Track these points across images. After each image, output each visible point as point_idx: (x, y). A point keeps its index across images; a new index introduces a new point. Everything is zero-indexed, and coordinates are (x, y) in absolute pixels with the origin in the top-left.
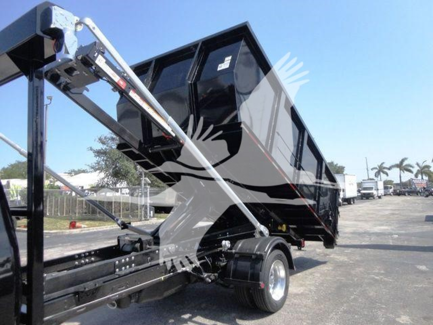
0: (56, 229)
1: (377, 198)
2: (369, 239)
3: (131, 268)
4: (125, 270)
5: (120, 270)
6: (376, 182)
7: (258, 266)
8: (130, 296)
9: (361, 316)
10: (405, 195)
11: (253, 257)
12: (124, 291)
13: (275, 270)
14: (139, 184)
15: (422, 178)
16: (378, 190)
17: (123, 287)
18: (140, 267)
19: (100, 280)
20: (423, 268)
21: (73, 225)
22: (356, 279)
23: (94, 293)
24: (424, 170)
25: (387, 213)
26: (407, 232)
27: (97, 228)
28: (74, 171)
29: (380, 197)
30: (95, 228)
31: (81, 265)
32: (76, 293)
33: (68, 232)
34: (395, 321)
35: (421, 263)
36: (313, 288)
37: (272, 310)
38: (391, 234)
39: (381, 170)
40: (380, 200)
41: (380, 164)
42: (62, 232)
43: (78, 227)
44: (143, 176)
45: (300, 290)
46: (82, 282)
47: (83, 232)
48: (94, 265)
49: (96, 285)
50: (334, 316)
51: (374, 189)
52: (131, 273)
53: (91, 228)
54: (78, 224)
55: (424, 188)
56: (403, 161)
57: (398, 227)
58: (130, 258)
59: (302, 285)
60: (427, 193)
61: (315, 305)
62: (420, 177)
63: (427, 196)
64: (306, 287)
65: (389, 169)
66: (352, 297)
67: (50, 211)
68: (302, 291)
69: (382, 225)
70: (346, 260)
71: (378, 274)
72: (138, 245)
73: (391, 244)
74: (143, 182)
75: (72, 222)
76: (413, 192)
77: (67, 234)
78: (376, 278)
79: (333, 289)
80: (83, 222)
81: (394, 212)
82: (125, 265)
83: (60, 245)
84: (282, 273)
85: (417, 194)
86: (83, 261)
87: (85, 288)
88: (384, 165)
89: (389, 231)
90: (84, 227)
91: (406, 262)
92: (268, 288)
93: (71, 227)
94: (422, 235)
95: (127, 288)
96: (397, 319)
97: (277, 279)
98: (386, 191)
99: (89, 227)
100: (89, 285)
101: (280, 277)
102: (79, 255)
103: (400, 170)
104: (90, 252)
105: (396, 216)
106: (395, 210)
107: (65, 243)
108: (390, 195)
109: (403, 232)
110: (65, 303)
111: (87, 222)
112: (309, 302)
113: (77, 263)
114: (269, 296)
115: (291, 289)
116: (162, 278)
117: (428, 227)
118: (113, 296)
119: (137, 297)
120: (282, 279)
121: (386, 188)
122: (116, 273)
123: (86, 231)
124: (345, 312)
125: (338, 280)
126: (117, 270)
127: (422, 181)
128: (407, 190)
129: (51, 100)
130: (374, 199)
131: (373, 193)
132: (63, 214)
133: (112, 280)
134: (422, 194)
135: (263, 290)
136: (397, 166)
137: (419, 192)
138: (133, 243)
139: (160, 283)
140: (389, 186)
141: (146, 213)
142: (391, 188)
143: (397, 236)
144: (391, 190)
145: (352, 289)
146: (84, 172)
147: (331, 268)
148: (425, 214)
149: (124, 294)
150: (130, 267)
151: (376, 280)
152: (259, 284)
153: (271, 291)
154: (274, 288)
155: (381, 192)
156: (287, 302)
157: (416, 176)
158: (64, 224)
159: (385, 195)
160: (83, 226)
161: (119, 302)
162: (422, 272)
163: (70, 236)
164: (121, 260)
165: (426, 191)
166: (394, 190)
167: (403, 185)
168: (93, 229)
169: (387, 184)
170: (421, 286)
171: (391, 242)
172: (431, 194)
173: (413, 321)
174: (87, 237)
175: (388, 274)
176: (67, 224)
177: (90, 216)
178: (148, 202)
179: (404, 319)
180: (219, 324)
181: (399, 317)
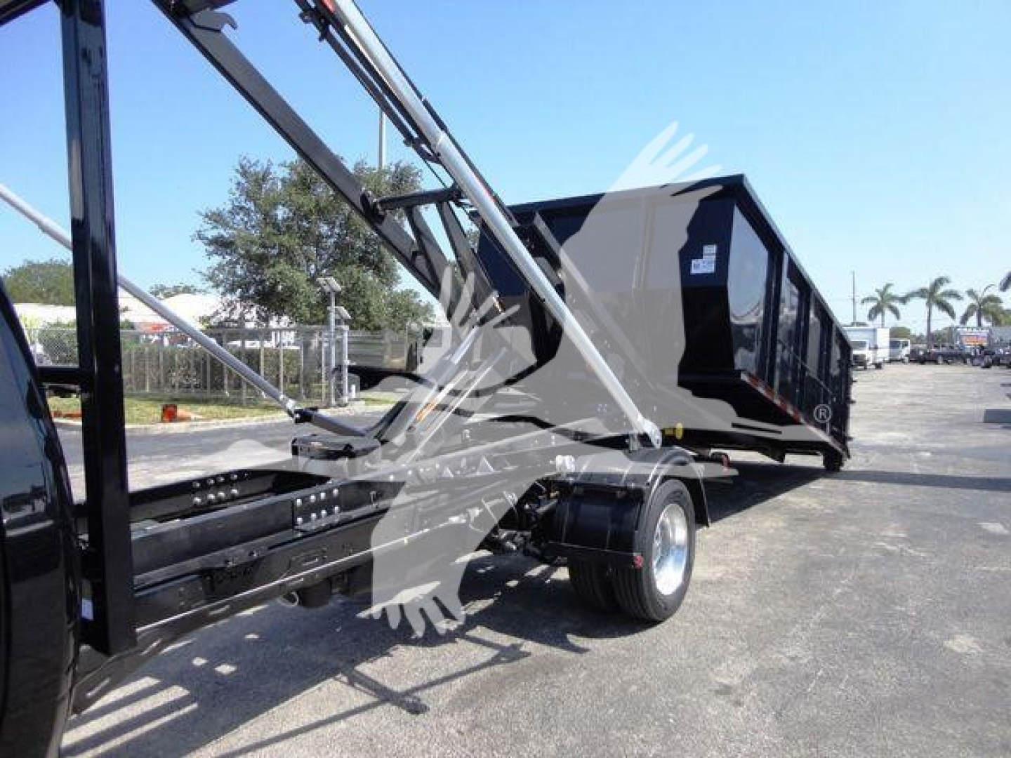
0: (131, 421)
1: (874, 367)
2: (864, 460)
3: (331, 517)
4: (319, 520)
5: (307, 519)
6: (874, 330)
7: (630, 516)
8: (329, 581)
9: (863, 635)
10: (935, 362)
12: (316, 569)
13: (664, 528)
14: (325, 321)
15: (980, 324)
16: (876, 348)
17: (314, 558)
18: (354, 514)
19: (261, 544)
20: (995, 527)
21: (169, 415)
22: (842, 550)
23: (248, 573)
24: (985, 306)
25: (897, 401)
26: (952, 445)
27: (226, 420)
29: (878, 366)
30: (221, 421)
31: (208, 507)
32: (204, 573)
33: (158, 428)
34: (941, 648)
35: (991, 517)
36: (744, 568)
37: (655, 617)
38: (913, 450)
39: (884, 302)
40: (879, 372)
41: (881, 288)
42: (146, 429)
43: (183, 419)
44: (333, 302)
45: (717, 572)
46: (218, 546)
47: (196, 429)
49: (252, 553)
50: (800, 633)
51: (867, 346)
52: (331, 527)
53: (214, 421)
54: (182, 411)
55: (982, 348)
56: (937, 283)
57: (927, 435)
58: (329, 492)
59: (718, 562)
60: (988, 359)
61: (752, 608)
63: (988, 366)
64: (727, 565)
65: (904, 300)
66: (839, 591)
68: (719, 575)
69: (891, 429)
70: (815, 505)
71: (895, 541)
73: (916, 471)
74: (333, 317)
75: (167, 406)
76: (956, 357)
77: (156, 433)
78: (889, 547)
79: (792, 572)
80: (193, 406)
81: (916, 400)
82: (317, 507)
83: (143, 458)
84: (679, 534)
85: (965, 362)
86: (212, 497)
87: (227, 562)
88: (891, 291)
89: (907, 443)
90: (196, 420)
91: (954, 513)
92: (649, 566)
93: (165, 419)
94: (984, 454)
95: (324, 561)
96: (947, 644)
97: (667, 546)
98: (895, 350)
99: (208, 419)
100: (237, 555)
101: (674, 543)
102: (203, 481)
103: (929, 305)
104: (227, 475)
105: (920, 409)
106: (915, 396)
108: (902, 360)
109: (941, 446)
110: (181, 595)
111: (202, 408)
112: (738, 601)
113: (198, 500)
114: (651, 583)
115: (697, 572)
117: (997, 437)
118: (288, 581)
119: (346, 581)
120: (679, 547)
121: (894, 345)
122: (296, 527)
123: (200, 427)
124: (824, 623)
125: (801, 552)
126: (300, 520)
127: (979, 330)
128: (942, 350)
130: (866, 369)
131: (864, 356)
132: (144, 387)
133: (290, 542)
134: (976, 361)
135: (638, 572)
136: (921, 293)
137: (969, 355)
138: (331, 456)
140: (902, 340)
141: (339, 388)
142: (906, 345)
143: (928, 454)
144: (906, 351)
145: (835, 573)
147: (781, 524)
148: (983, 407)
149: (317, 576)
150: (330, 513)
151: (888, 554)
152: (632, 558)
154: (660, 564)
155: (884, 353)
156: (688, 599)
157: (965, 319)
158: (148, 409)
159: (891, 361)
160: (193, 416)
161: (305, 595)
162: (995, 537)
163: (163, 438)
164: (308, 496)
165: (986, 354)
166: (913, 352)
167: (933, 338)
168: (218, 424)
169: (897, 336)
170: (994, 569)
171: (916, 469)
172: (997, 362)
173: (983, 648)
174: (206, 441)
175: (914, 539)
176: (156, 411)
177: (208, 394)
178: (346, 363)
179: (963, 643)
180: (531, 647)
181: (950, 637)
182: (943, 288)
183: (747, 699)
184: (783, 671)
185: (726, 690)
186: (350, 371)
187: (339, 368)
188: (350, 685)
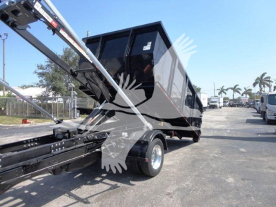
0: (13, 124)
1: (219, 108)
2: (213, 132)
4: (58, 151)
5: (55, 151)
6: (219, 98)
7: (145, 148)
8: (62, 167)
9: (206, 178)
10: (235, 106)
11: (142, 142)
12: (57, 164)
13: (155, 151)
14: (70, 95)
16: (220, 103)
17: (56, 162)
18: (68, 149)
19: (41, 158)
20: (243, 150)
21: (25, 122)
22: (204, 157)
23: (37, 166)
24: (248, 92)
26: (236, 128)
27: (41, 123)
28: (25, 86)
30: (39, 123)
31: (28, 148)
32: (24, 166)
33: (21, 125)
34: (225, 181)
35: (242, 147)
36: (178, 161)
37: (152, 175)
38: (226, 130)
39: (222, 91)
41: (221, 87)
42: (17, 126)
43: (28, 123)
44: (72, 90)
45: (171, 163)
46: (29, 159)
48: (36, 148)
49: (38, 161)
50: (190, 178)
51: (217, 102)
52: (62, 153)
54: (28, 121)
55: (247, 103)
57: (230, 126)
58: (61, 143)
59: (171, 160)
60: (248, 106)
61: (179, 172)
62: (244, 95)
64: (174, 161)
65: (227, 90)
66: (201, 167)
67: (9, 112)
69: (221, 124)
71: (217, 154)
72: (67, 135)
74: (72, 94)
75: (24, 119)
76: (240, 105)
77: (20, 127)
79: (190, 162)
80: (32, 119)
82: (58, 147)
83: (16, 134)
84: (160, 153)
86: (29, 145)
87: (30, 163)
88: (224, 88)
89: (225, 128)
91: (233, 146)
92: (150, 161)
93: (23, 123)
94: (244, 131)
95: (60, 162)
96: (227, 180)
97: (156, 156)
98: (225, 104)
99: (36, 123)
100: (33, 161)
101: (158, 155)
102: (27, 141)
103: (234, 91)
104: (34, 139)
105: (230, 119)
107: (19, 133)
108: (227, 106)
109: (233, 129)
110: (16, 172)
111: (35, 120)
112: (175, 170)
113: (25, 146)
114: (151, 166)
115: (165, 163)
116: (83, 156)
118: (49, 168)
119: (66, 168)
120: (160, 156)
121: (224, 102)
122: (51, 153)
123: (33, 125)
124: (196, 176)
125: (193, 157)
126: (53, 151)
127: (246, 98)
128: (237, 103)
129: (7, 36)
130: (217, 108)
131: (217, 105)
132: (18, 114)
133: (49, 157)
134: (245, 106)
135: (147, 163)
136: (232, 88)
137: (243, 105)
138: (64, 133)
139: (81, 159)
141: (74, 114)
142: (227, 102)
143: (229, 131)
144: (228, 104)
145: (201, 162)
146: (32, 86)
147: (189, 150)
148: (246, 118)
149: (57, 166)
150: (62, 149)
151: (215, 157)
152: (145, 160)
153: (152, 164)
154: (154, 161)
155: (222, 104)
156: (162, 170)
157: (242, 95)
159: (224, 106)
160: (32, 122)
161: (54, 171)
162: (243, 152)
163: (22, 128)
164: (55, 144)
167: (234, 100)
169: (225, 100)
171: (225, 135)
172: (250, 106)
173: (235, 181)
174: (35, 129)
175: (223, 153)
176: (20, 120)
177: (37, 116)
178: (76, 107)
179: (230, 180)
180: (119, 184)
181: (228, 178)
182: (237, 87)
183: (174, 196)
184: (184, 188)
185: (169, 194)
186: (77, 109)
187: (74, 108)
188: (69, 196)
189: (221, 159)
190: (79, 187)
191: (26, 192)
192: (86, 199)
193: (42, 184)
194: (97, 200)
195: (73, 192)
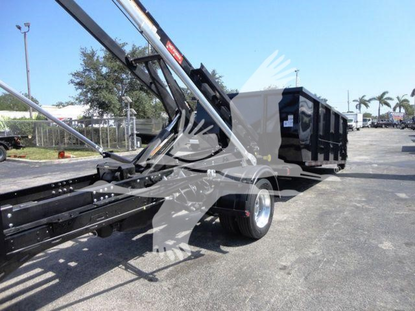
0: (44, 159)
1: (356, 129)
2: (350, 168)
3: (110, 198)
4: (104, 200)
5: (99, 200)
6: (357, 115)
8: (111, 226)
9: (344, 242)
10: (381, 127)
12: (103, 221)
13: (260, 199)
14: (126, 115)
15: (400, 111)
16: (357, 122)
17: (102, 217)
18: (121, 197)
19: (76, 211)
20: (403, 195)
21: (62, 155)
22: (338, 206)
24: (402, 104)
25: (365, 144)
26: (386, 161)
27: (85, 157)
28: (61, 103)
29: (358, 129)
30: (83, 158)
33: (57, 161)
34: (377, 247)
35: (401, 191)
36: (296, 215)
37: (256, 237)
38: (370, 164)
39: (363, 102)
40: (358, 131)
41: (361, 97)
42: (51, 162)
43: (67, 157)
44: (129, 107)
45: (284, 217)
47: (72, 161)
49: (71, 216)
50: (318, 242)
51: (353, 121)
52: (110, 203)
53: (79, 158)
54: (66, 154)
55: (401, 121)
56: (384, 94)
57: (376, 157)
59: (285, 213)
60: (403, 125)
61: (298, 232)
62: (398, 109)
63: (403, 128)
64: (289, 214)
65: (370, 101)
66: (335, 224)
67: (40, 141)
68: (285, 218)
69: (360, 155)
70: (328, 188)
71: (360, 202)
72: (118, 174)
73: (371, 173)
74: (129, 113)
75: (60, 152)
76: (390, 125)
77: (56, 163)
78: (358, 205)
79: (316, 216)
80: (72, 152)
81: (374, 143)
82: (104, 194)
83: (49, 174)
84: (267, 202)
85: (394, 127)
86: (60, 190)
87: (59, 220)
88: (366, 98)
89: (368, 161)
90: (73, 157)
91: (386, 190)
92: (252, 215)
93: (60, 157)
94: (401, 165)
95: (107, 218)
96: (380, 246)
97: (262, 207)
98: (365, 123)
99: (78, 157)
100: (65, 216)
101: (265, 205)
103: (380, 103)
104: (67, 181)
105: (375, 147)
106: (372, 141)
107: (54, 172)
108: (368, 127)
109: (382, 161)
110: (38, 235)
111: (76, 153)
112: (292, 229)
113: (54, 192)
114: (254, 223)
115: (275, 217)
116: (144, 208)
117: (406, 157)
118: (91, 227)
119: (119, 226)
120: (267, 207)
121: (364, 120)
122: (94, 203)
123: (74, 161)
124: (328, 238)
125: (321, 207)
126: (95, 200)
127: (400, 114)
128: (384, 122)
129: (29, 26)
130: (353, 130)
131: (352, 125)
132: (52, 145)
133: (91, 210)
134: (398, 126)
135: (248, 219)
136: (377, 98)
137: (395, 124)
139: (142, 211)
140: (368, 118)
141: (133, 143)
142: (369, 120)
143: (376, 165)
144: (369, 123)
145: (334, 216)
146: (72, 104)
147: (313, 196)
148: (401, 145)
149: (104, 224)
150: (110, 196)
151: (357, 208)
152: (245, 213)
153: (256, 218)
154: (258, 216)
155: (360, 124)
156: (271, 229)
157: (394, 109)
158: (54, 154)
159: (363, 127)
160: (72, 156)
161: (100, 232)
162: (402, 200)
163: (58, 165)
165: (402, 123)
166: (373, 123)
167: (381, 117)
168: (82, 159)
169: (366, 117)
170: (402, 213)
171: (371, 172)
172: (407, 126)
173: (395, 247)
174: (76, 166)
175: (369, 201)
176: (56, 154)
177: (79, 146)
178: (135, 132)
179: (386, 245)
180: (203, 251)
181: (381, 243)
182: (386, 96)
183: (293, 272)
184: (309, 259)
185: (284, 268)
186: (137, 135)
187: (132, 135)
188: (126, 269)
189: (367, 210)
190: (141, 255)
191: (61, 261)
192: (152, 273)
193: (86, 249)
194: (169, 277)
195: (132, 262)
